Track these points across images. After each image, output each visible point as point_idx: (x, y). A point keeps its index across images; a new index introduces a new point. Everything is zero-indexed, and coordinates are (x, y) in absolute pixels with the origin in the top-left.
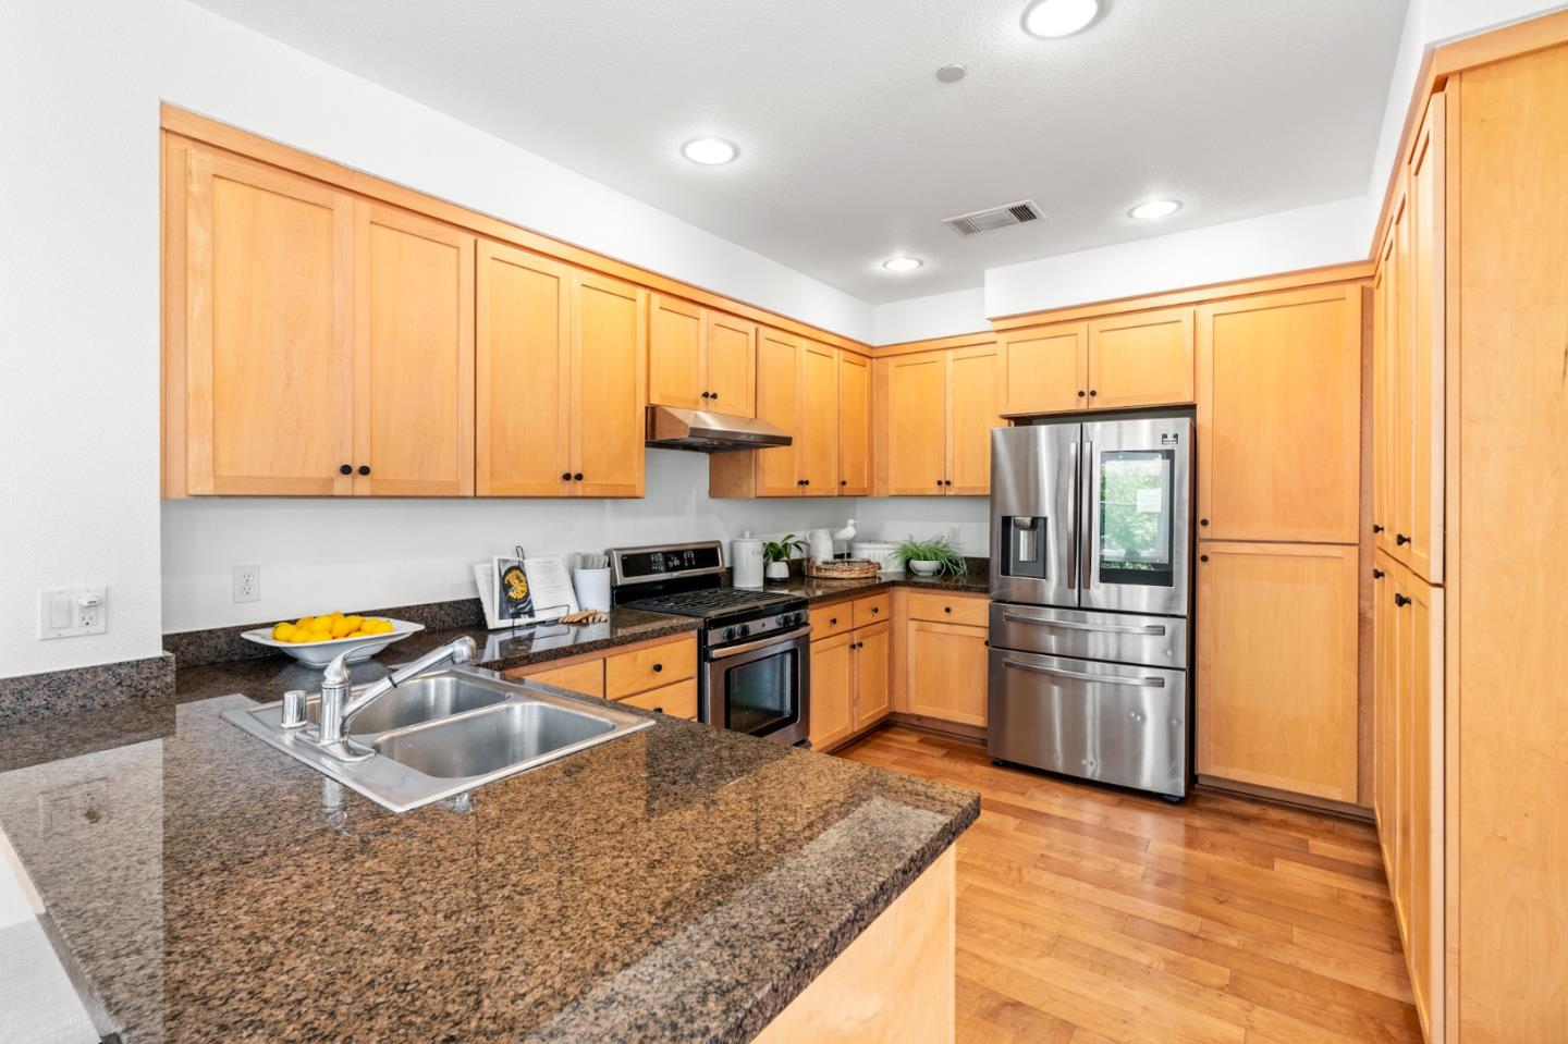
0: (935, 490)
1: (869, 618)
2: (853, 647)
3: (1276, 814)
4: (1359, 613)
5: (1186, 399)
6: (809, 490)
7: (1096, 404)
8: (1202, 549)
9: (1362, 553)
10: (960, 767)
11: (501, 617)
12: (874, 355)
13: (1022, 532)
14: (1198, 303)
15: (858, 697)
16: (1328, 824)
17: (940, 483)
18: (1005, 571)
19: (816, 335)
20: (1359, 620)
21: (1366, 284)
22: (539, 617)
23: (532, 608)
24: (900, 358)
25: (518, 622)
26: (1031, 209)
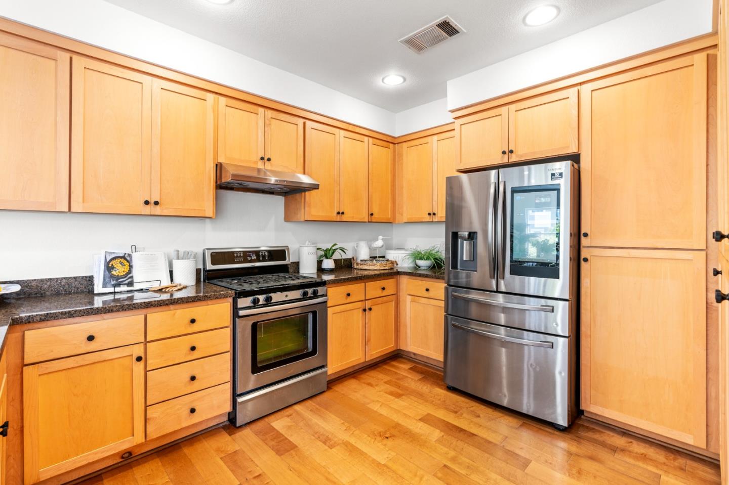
0: (428, 218)
1: (379, 293)
2: (365, 310)
3: (638, 448)
4: (707, 303)
5: (573, 150)
6: (345, 218)
7: (514, 158)
8: (584, 254)
9: (709, 256)
10: (426, 388)
11: (104, 285)
12: (396, 142)
13: (465, 242)
14: (581, 84)
15: (369, 340)
16: (681, 461)
17: (429, 214)
18: (455, 266)
19: (351, 128)
20: (707, 308)
21: (711, 52)
22: (137, 286)
23: (132, 281)
24: (409, 143)
25: (117, 289)
26: (451, 24)
